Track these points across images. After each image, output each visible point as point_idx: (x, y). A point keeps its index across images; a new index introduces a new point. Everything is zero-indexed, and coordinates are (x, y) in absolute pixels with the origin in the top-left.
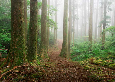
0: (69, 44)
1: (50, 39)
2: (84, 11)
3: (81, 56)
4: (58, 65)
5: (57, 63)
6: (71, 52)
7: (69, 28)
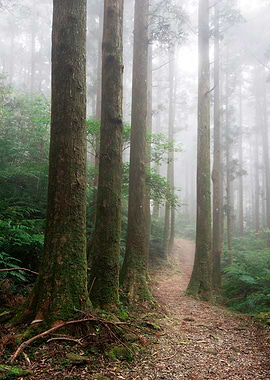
0: (217, 256)
1: (151, 238)
2: (261, 149)
3: (259, 296)
4: (184, 324)
5: (181, 318)
6: (225, 282)
7: (217, 204)
